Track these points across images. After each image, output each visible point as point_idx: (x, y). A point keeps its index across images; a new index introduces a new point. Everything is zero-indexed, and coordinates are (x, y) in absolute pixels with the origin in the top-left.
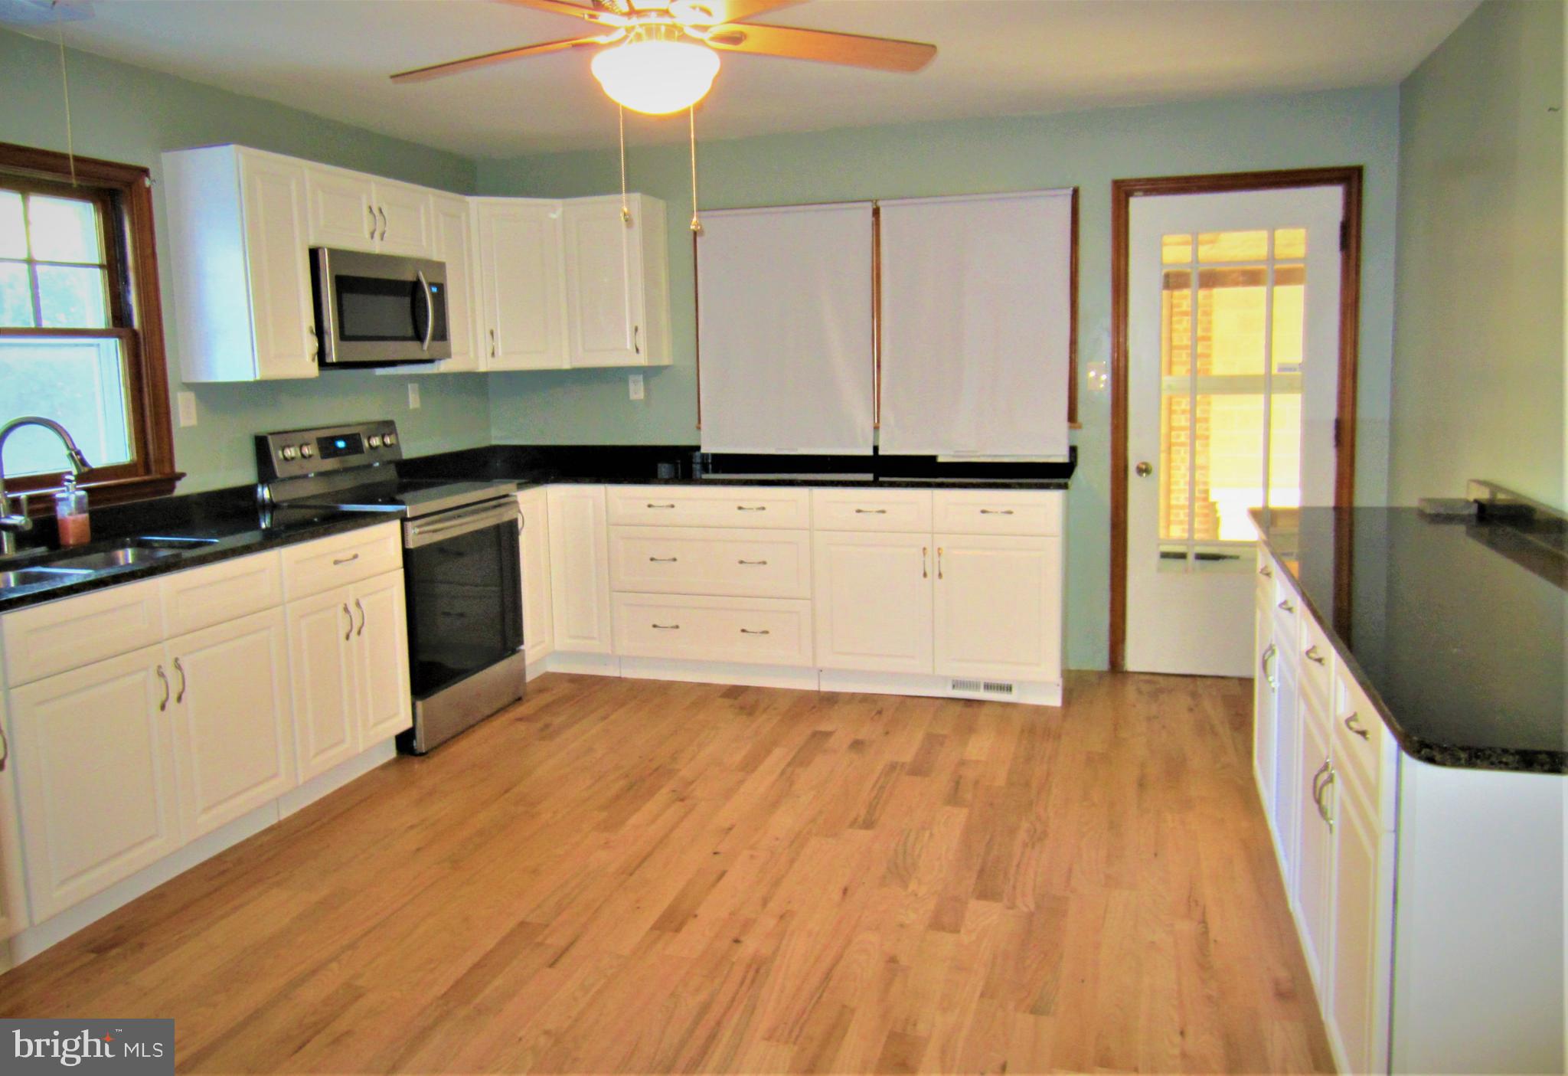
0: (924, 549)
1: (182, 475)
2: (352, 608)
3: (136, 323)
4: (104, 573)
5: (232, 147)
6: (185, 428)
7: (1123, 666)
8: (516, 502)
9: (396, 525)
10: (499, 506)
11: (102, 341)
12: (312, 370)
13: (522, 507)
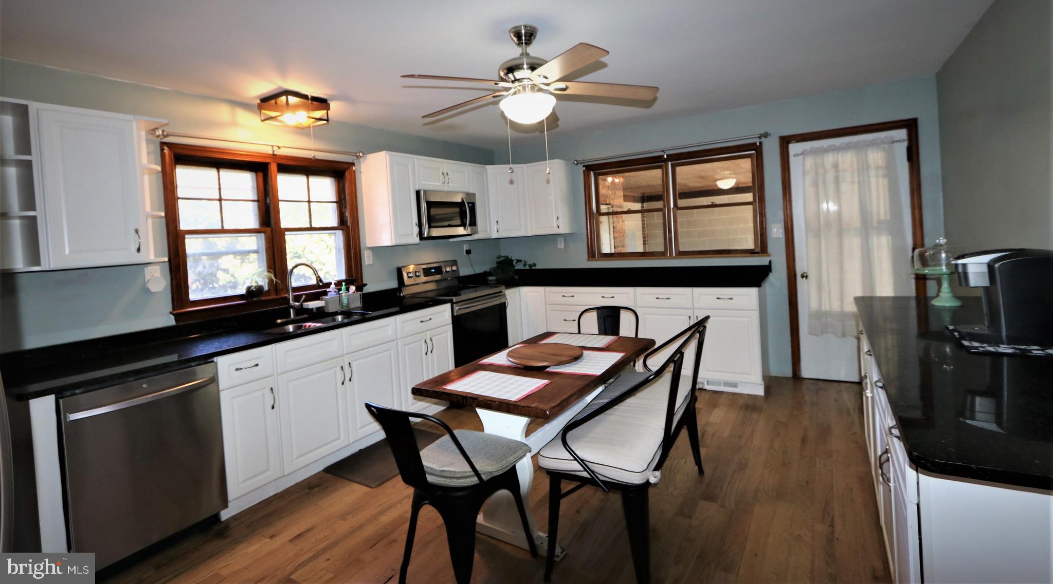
0: (690, 317)
1: (366, 285)
2: (428, 341)
3: (349, 223)
4: (331, 324)
5: (384, 152)
6: (368, 265)
7: (800, 375)
8: (505, 295)
9: (448, 306)
10: (497, 296)
11: (336, 231)
12: (416, 240)
13: (507, 297)
